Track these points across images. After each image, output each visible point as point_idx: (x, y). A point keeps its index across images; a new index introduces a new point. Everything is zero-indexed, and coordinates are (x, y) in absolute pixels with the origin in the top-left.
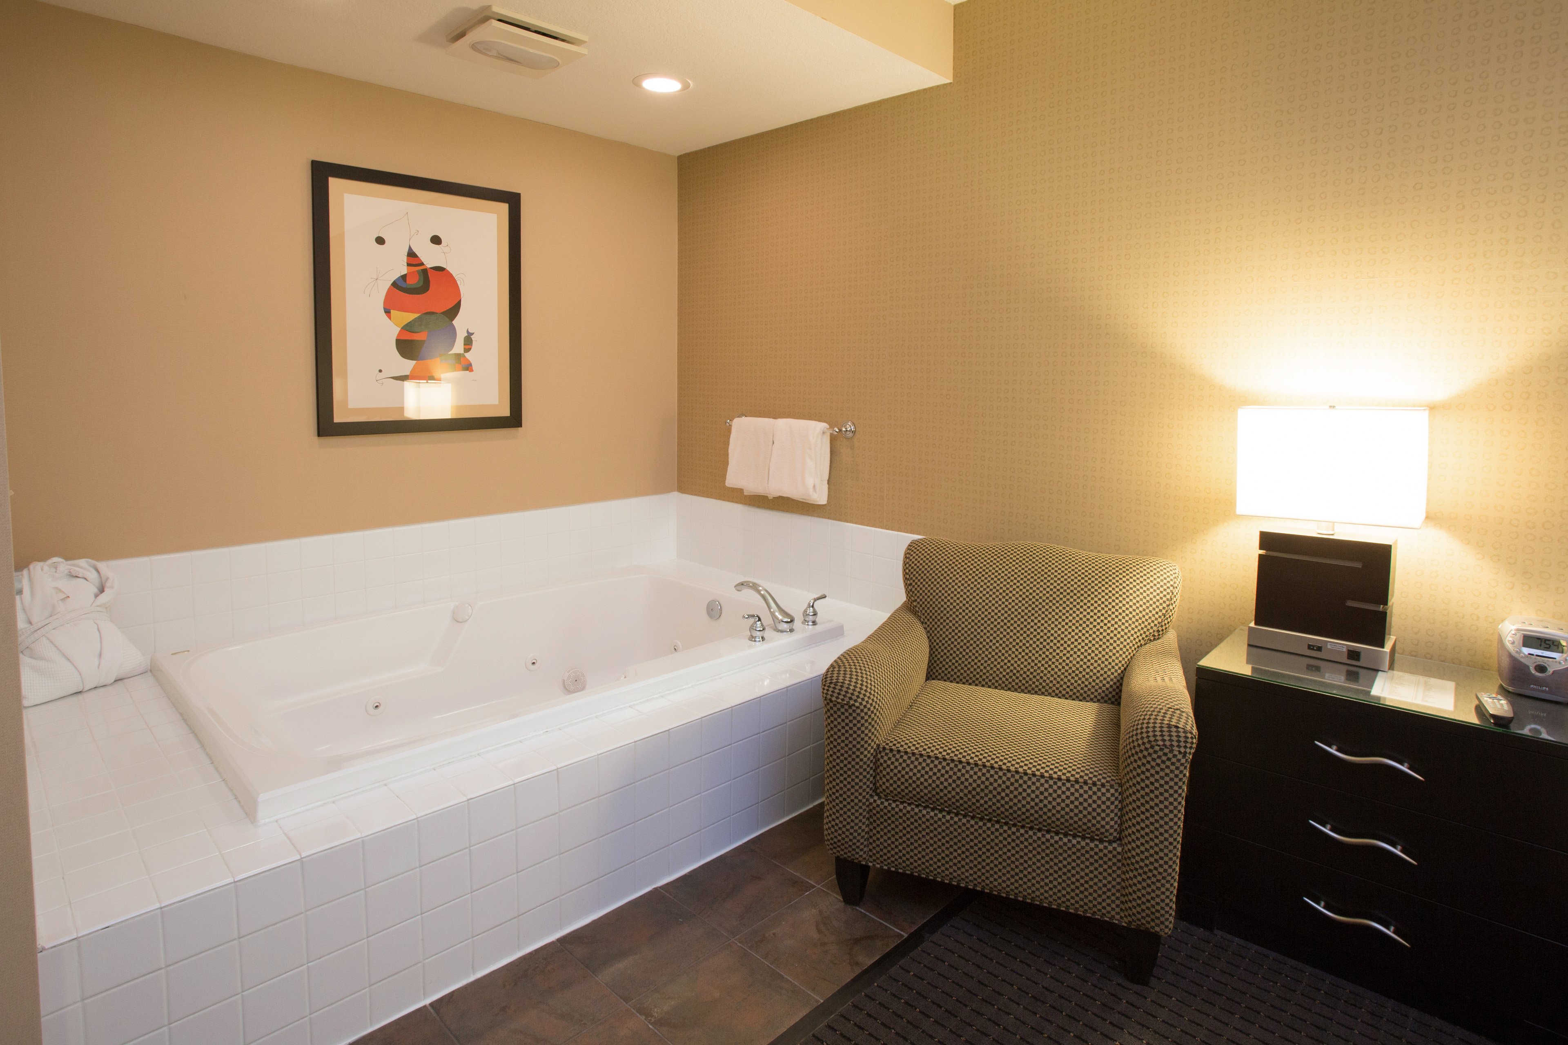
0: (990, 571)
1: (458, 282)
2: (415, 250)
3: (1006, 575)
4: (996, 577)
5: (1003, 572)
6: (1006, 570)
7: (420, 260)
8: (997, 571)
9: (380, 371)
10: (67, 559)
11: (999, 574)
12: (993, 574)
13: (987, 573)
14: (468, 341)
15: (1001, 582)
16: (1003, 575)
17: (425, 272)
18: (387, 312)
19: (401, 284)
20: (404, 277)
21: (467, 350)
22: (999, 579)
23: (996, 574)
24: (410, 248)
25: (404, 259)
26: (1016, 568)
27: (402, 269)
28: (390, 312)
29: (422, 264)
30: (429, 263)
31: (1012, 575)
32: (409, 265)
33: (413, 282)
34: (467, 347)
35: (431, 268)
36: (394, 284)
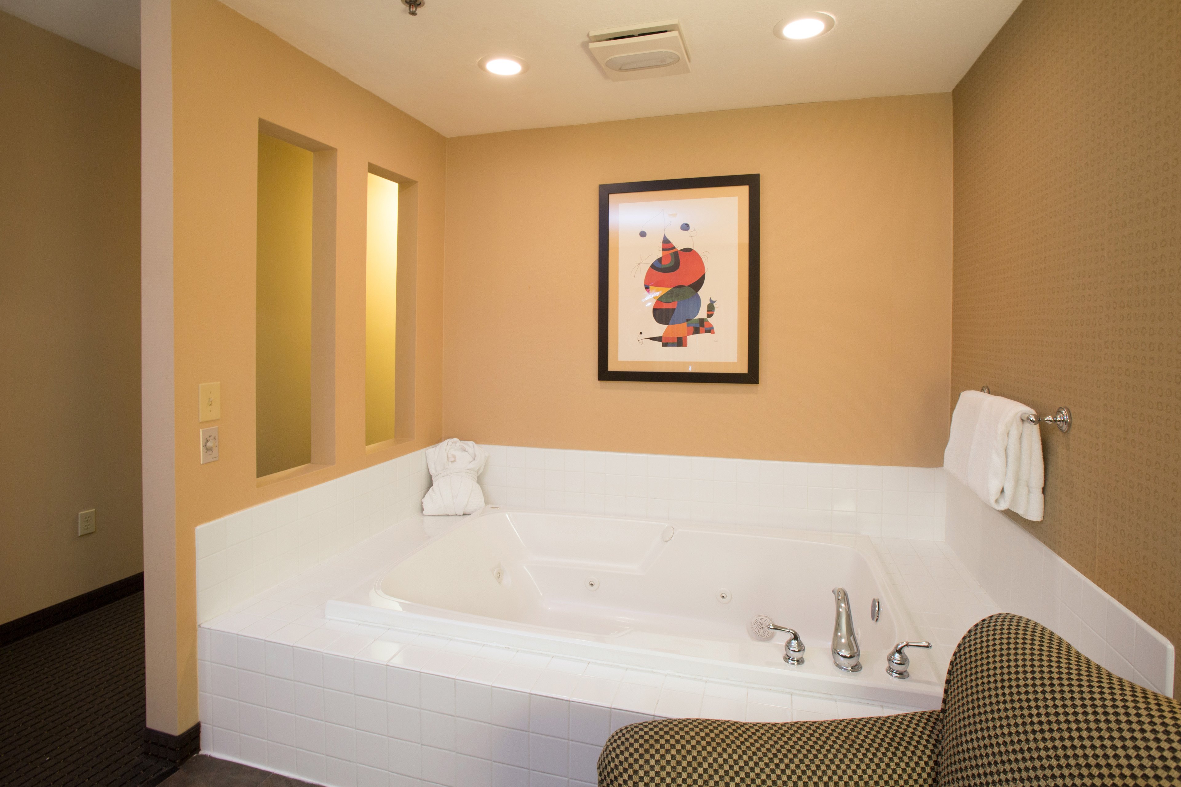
0: (1060, 730)
1: (703, 259)
2: (668, 237)
3: (1086, 756)
4: (1064, 748)
5: (1083, 747)
6: (1093, 747)
7: (673, 245)
8: (1071, 738)
9: (641, 333)
10: (461, 439)
11: (1073, 747)
12: (1062, 739)
13: (1051, 731)
14: (711, 308)
15: (1068, 766)
16: (1079, 752)
17: (676, 254)
18: (647, 288)
19: (658, 266)
20: (660, 260)
21: (709, 316)
22: (1066, 757)
23: (1068, 743)
24: (665, 237)
25: (660, 245)
26: (1116, 756)
27: (659, 254)
28: (649, 288)
29: (674, 248)
30: (679, 246)
31: (1098, 766)
32: (664, 250)
33: (667, 263)
34: (710, 313)
35: (681, 250)
36: (653, 266)
